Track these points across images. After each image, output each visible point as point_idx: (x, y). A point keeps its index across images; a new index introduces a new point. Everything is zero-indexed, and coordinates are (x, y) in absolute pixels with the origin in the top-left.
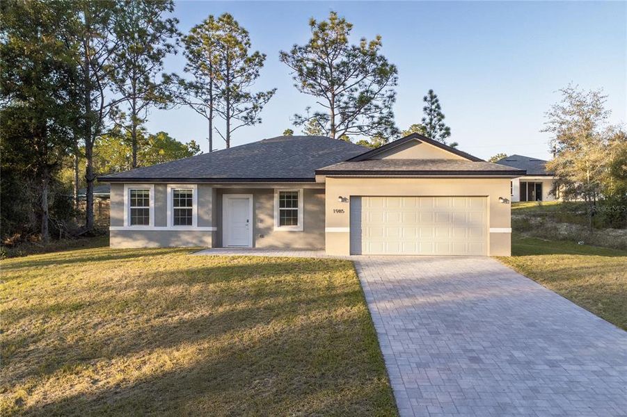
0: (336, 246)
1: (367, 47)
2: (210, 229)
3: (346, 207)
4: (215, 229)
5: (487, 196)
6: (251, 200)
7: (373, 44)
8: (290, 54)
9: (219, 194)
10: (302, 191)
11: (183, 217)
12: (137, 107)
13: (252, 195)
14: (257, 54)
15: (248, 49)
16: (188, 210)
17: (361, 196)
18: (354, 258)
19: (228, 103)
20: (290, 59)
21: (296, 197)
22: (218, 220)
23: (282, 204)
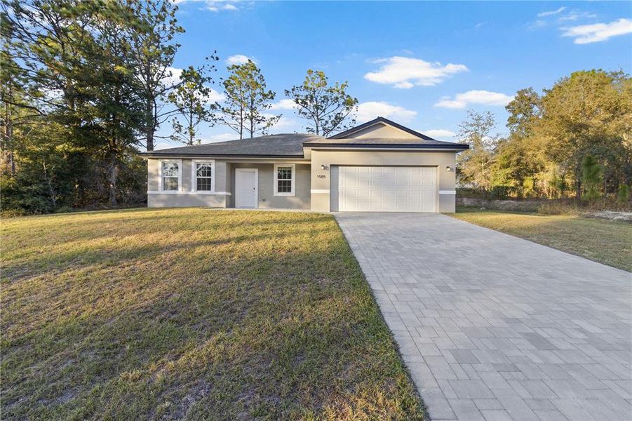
0: (319, 203)
1: (339, 88)
2: (224, 193)
3: (327, 173)
4: (230, 194)
5: (437, 166)
6: (257, 173)
7: (343, 86)
8: (291, 91)
9: (233, 167)
10: (294, 166)
11: (204, 184)
12: (193, 124)
13: (257, 170)
14: (270, 92)
15: (264, 88)
16: (208, 179)
17: (338, 166)
18: (333, 213)
19: (252, 122)
20: (291, 94)
21: (290, 171)
22: (231, 188)
23: (279, 177)
